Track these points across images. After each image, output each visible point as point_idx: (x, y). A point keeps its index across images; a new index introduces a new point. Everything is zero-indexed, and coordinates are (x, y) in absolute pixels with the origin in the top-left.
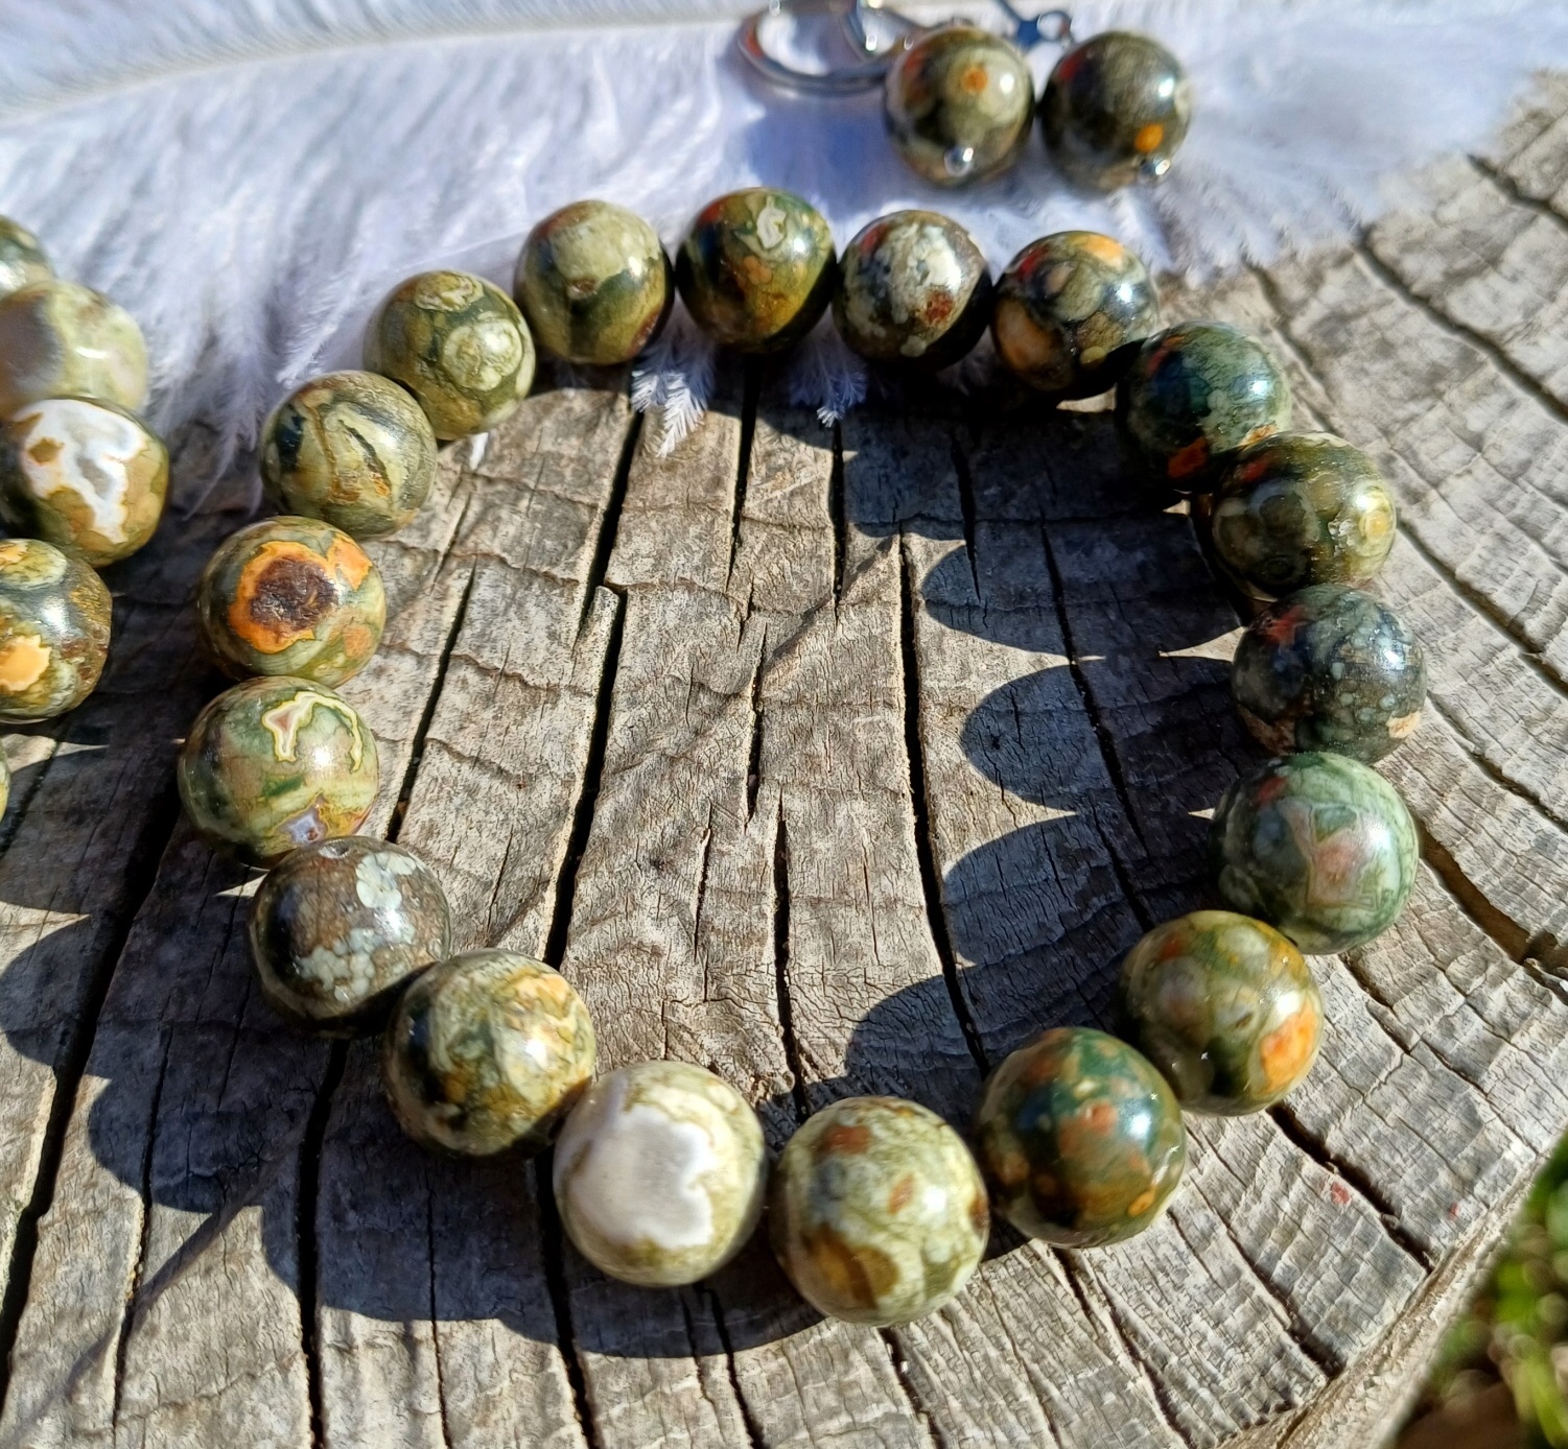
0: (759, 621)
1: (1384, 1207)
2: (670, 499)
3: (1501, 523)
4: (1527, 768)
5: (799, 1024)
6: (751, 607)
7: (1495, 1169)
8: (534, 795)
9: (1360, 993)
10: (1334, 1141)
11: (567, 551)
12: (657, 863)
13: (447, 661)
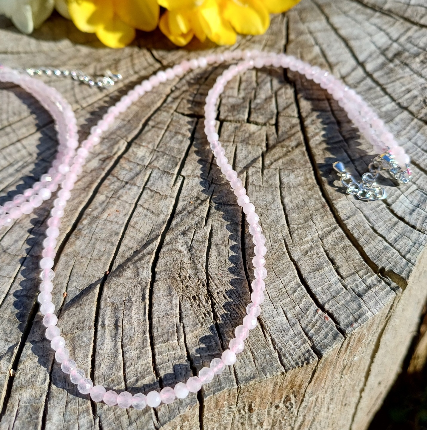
0: (213, 185)
1: (337, 323)
2: (197, 159)
4: (384, 231)
5: (210, 270)
6: (212, 183)
7: (364, 317)
8: (159, 218)
9: (337, 276)
10: (326, 307)
11: (173, 168)
12: (184, 233)
13: (144, 188)
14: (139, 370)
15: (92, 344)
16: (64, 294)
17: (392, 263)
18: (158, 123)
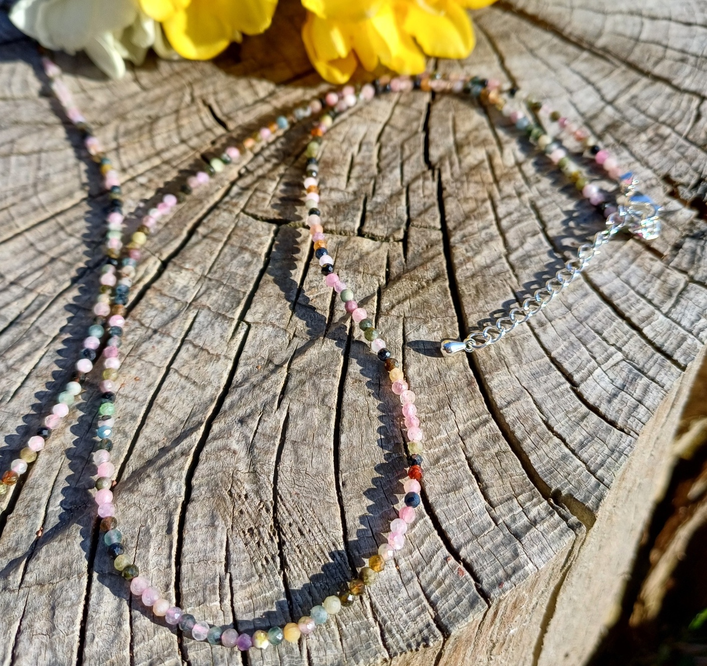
0: (296, 340)
1: (477, 580)
2: (272, 294)
3: (573, 338)
4: (564, 428)
5: (280, 484)
6: (295, 336)
7: (520, 573)
8: (205, 393)
9: (484, 501)
10: (463, 553)
11: (233, 308)
12: (242, 421)
13: (183, 341)
15: (83, 602)
17: (573, 483)
18: (214, 231)
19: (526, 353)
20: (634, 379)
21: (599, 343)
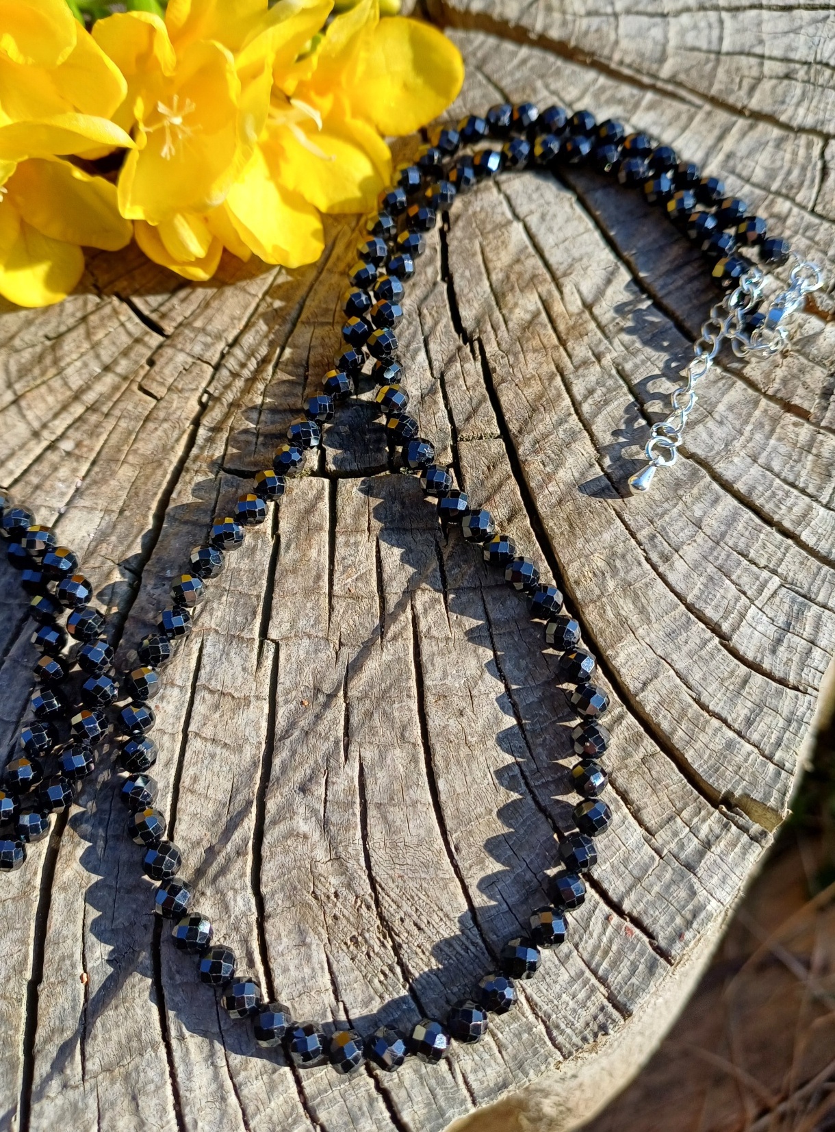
0: (345, 651)
1: (650, 936)
2: (297, 589)
4: (722, 703)
5: (375, 869)
6: (341, 644)
7: (703, 915)
8: (243, 755)
9: (639, 829)
10: (626, 906)
11: (248, 623)
12: (303, 789)
13: (194, 688)
14: (275, 1118)
15: (169, 1081)
16: (81, 978)
17: (747, 778)
19: (653, 605)
20: (801, 612)
21: (747, 570)
